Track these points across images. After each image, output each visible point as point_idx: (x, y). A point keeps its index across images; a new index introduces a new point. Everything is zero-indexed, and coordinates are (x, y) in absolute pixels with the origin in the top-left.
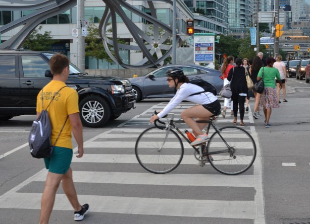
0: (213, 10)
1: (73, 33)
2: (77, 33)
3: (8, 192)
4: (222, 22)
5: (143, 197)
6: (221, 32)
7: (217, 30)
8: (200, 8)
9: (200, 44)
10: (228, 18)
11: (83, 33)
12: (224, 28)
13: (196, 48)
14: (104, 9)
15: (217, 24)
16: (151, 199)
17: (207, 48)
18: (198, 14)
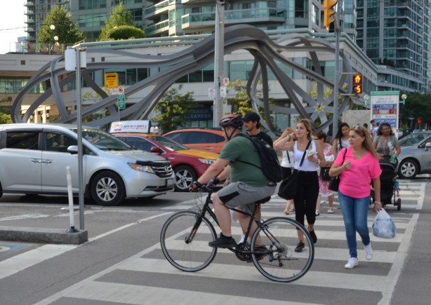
0: (405, 60)
1: (210, 94)
2: (214, 94)
3: (84, 281)
4: (417, 76)
5: (237, 295)
6: (416, 89)
7: (410, 87)
8: (388, 58)
9: (379, 106)
10: (426, 71)
11: (221, 94)
12: (420, 84)
13: (373, 111)
14: (253, 63)
15: (411, 78)
16: (246, 298)
17: (388, 111)
18: (385, 67)
